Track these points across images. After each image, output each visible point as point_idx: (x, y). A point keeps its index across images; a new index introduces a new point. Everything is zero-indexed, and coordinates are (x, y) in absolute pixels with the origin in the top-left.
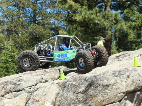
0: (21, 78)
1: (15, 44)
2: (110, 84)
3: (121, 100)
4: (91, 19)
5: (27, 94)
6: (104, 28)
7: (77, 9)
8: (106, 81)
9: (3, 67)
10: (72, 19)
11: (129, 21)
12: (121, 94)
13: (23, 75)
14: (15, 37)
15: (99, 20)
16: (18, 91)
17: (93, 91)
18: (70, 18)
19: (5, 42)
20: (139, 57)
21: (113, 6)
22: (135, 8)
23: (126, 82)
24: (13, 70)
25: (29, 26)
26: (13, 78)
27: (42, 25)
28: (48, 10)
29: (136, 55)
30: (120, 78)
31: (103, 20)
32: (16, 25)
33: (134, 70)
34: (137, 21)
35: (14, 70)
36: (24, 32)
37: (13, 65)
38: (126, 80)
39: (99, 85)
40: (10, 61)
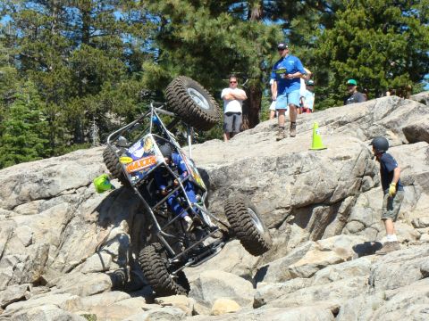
0: (54, 169)
1: (41, 90)
2: (257, 188)
3: (281, 224)
4: (215, 39)
5: (66, 204)
6: (245, 59)
7: (183, 14)
8: (247, 180)
9: (12, 141)
10: (173, 37)
11: (300, 46)
12: (282, 211)
13: (58, 162)
14: (39, 73)
15: (233, 42)
16: (47, 198)
17: (218, 203)
18: (167, 33)
19: (17, 84)
20: (324, 129)
21: (268, 10)
22: (317, 17)
23: (292, 183)
24: (33, 150)
25: (74, 49)
26: (36, 167)
27: (101, 48)
28: (118, 14)
29: (317, 123)
30: (280, 175)
31: (243, 41)
32: (43, 45)
33: (311, 157)
34: (321, 45)
35: (37, 150)
36: (61, 63)
37: (34, 137)
38: (293, 180)
39: (233, 189)
40: (27, 130)
